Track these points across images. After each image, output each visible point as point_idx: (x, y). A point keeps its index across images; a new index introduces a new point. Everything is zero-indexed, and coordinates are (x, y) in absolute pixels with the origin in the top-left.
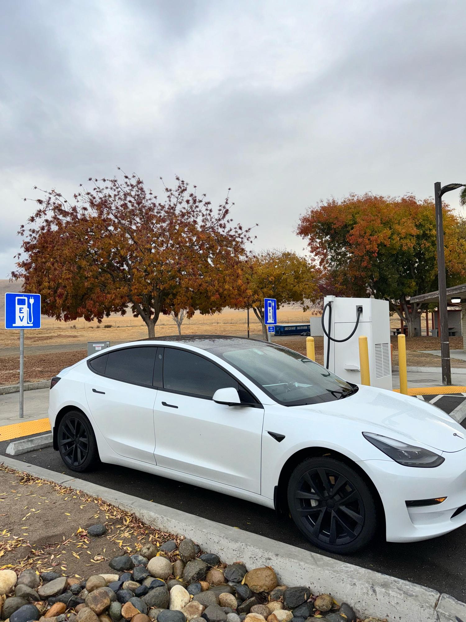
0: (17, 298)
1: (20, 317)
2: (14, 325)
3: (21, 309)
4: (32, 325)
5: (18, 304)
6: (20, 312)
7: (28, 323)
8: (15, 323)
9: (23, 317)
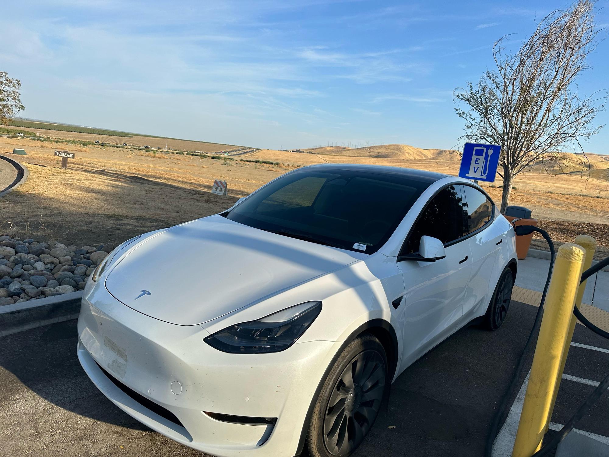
0: (475, 148)
1: (474, 167)
2: (467, 175)
3: (477, 160)
4: (485, 178)
5: (475, 155)
6: (476, 163)
7: (481, 175)
8: (468, 174)
9: (478, 168)
